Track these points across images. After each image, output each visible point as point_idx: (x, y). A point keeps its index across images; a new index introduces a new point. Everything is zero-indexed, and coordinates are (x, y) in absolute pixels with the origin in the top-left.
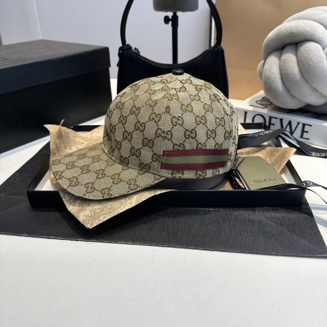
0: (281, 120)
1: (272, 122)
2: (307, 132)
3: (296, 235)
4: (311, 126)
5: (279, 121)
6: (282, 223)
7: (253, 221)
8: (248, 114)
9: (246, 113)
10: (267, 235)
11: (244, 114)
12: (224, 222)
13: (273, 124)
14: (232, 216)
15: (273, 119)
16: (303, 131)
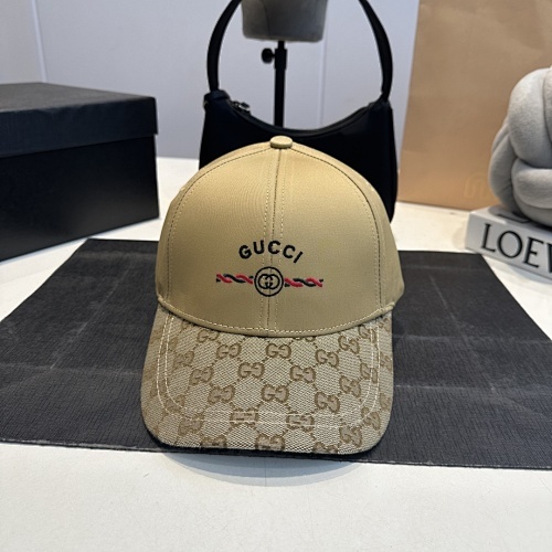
6: (544, 409)
10: (525, 431)
12: (439, 411)
14: (451, 398)
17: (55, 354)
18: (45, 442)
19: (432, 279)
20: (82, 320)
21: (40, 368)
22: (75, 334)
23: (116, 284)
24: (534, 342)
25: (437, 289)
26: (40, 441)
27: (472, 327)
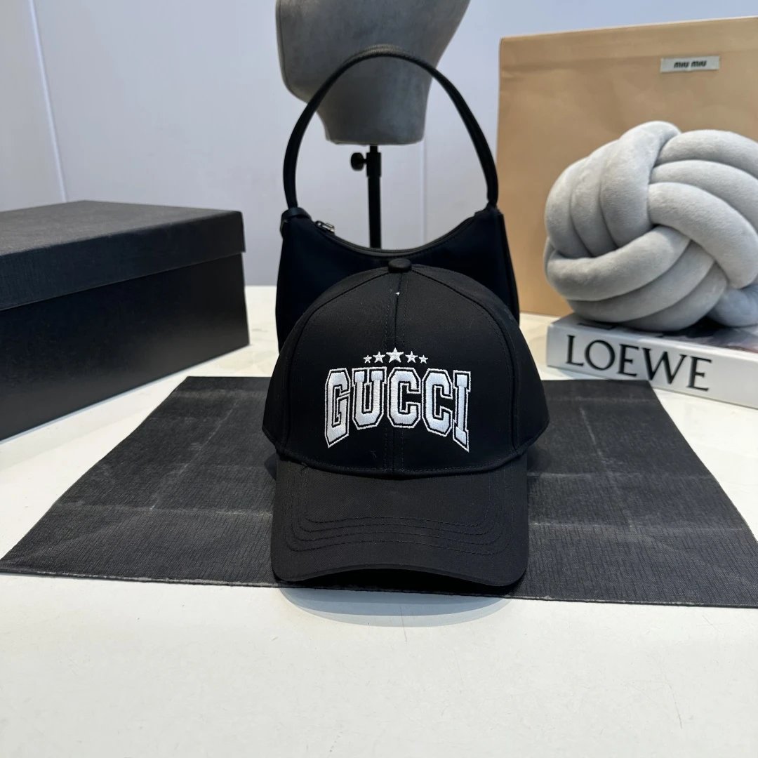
0: (647, 351)
1: (628, 356)
2: (702, 375)
3: (719, 566)
4: (709, 361)
5: (641, 353)
6: (687, 547)
7: (627, 545)
8: (575, 341)
9: (571, 338)
10: (660, 569)
11: (567, 340)
12: (566, 548)
13: (631, 361)
14: (581, 536)
15: (628, 350)
16: (694, 373)
17: (154, 496)
18: (147, 579)
19: (583, 412)
20: (183, 461)
21: (139, 509)
22: (175, 475)
23: (219, 423)
24: (691, 478)
25: (587, 423)
26: (140, 579)
27: (621, 463)
